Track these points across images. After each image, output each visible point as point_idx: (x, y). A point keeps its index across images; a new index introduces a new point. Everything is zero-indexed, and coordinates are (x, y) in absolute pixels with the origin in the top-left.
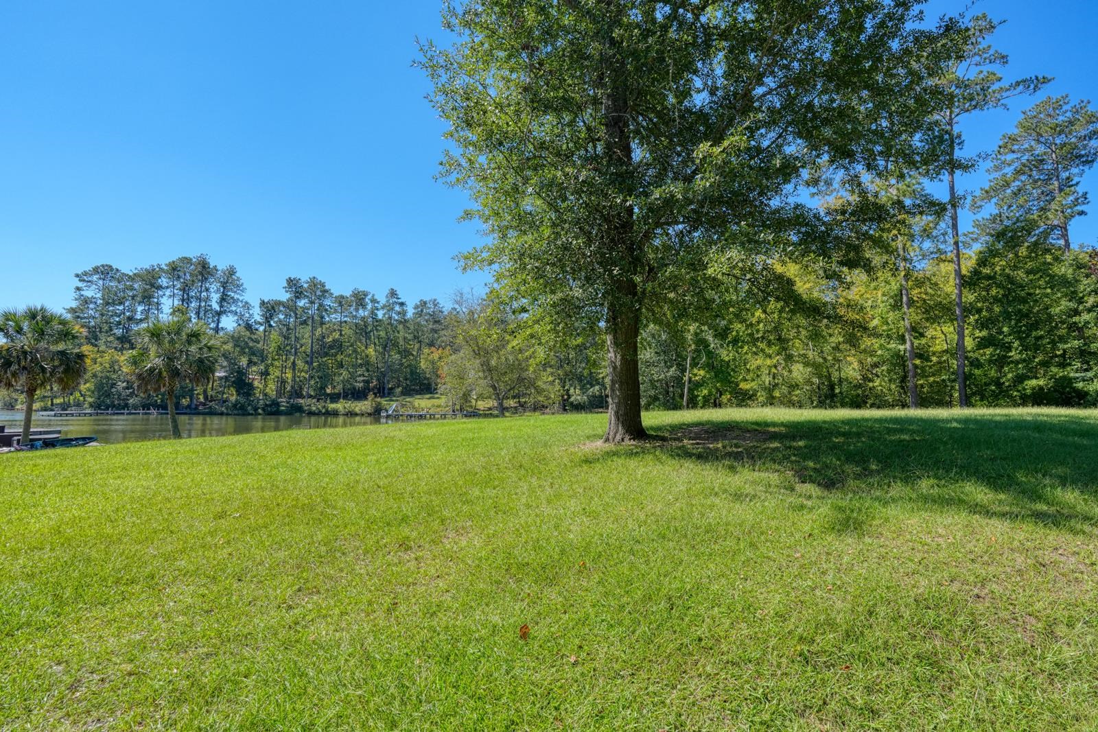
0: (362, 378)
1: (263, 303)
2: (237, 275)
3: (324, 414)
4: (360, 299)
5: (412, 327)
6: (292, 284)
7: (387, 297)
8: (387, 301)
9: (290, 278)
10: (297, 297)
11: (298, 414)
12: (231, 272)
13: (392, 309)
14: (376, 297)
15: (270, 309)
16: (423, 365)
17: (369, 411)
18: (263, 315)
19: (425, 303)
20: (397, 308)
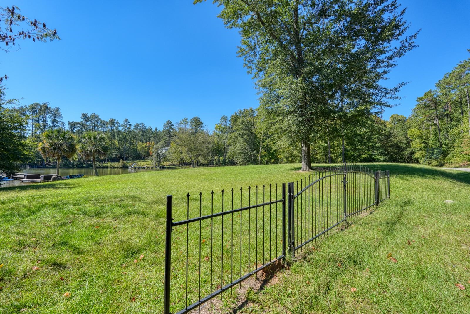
0: (114, 154)
1: (70, 123)
2: (60, 111)
3: (102, 167)
4: (112, 122)
5: (133, 134)
6: (84, 115)
7: (124, 121)
8: (124, 124)
9: (83, 113)
10: (86, 121)
11: (91, 168)
12: (58, 110)
13: (126, 126)
14: (118, 122)
15: (73, 125)
16: (139, 148)
17: (121, 166)
18: (70, 128)
19: (139, 124)
20: (128, 126)
